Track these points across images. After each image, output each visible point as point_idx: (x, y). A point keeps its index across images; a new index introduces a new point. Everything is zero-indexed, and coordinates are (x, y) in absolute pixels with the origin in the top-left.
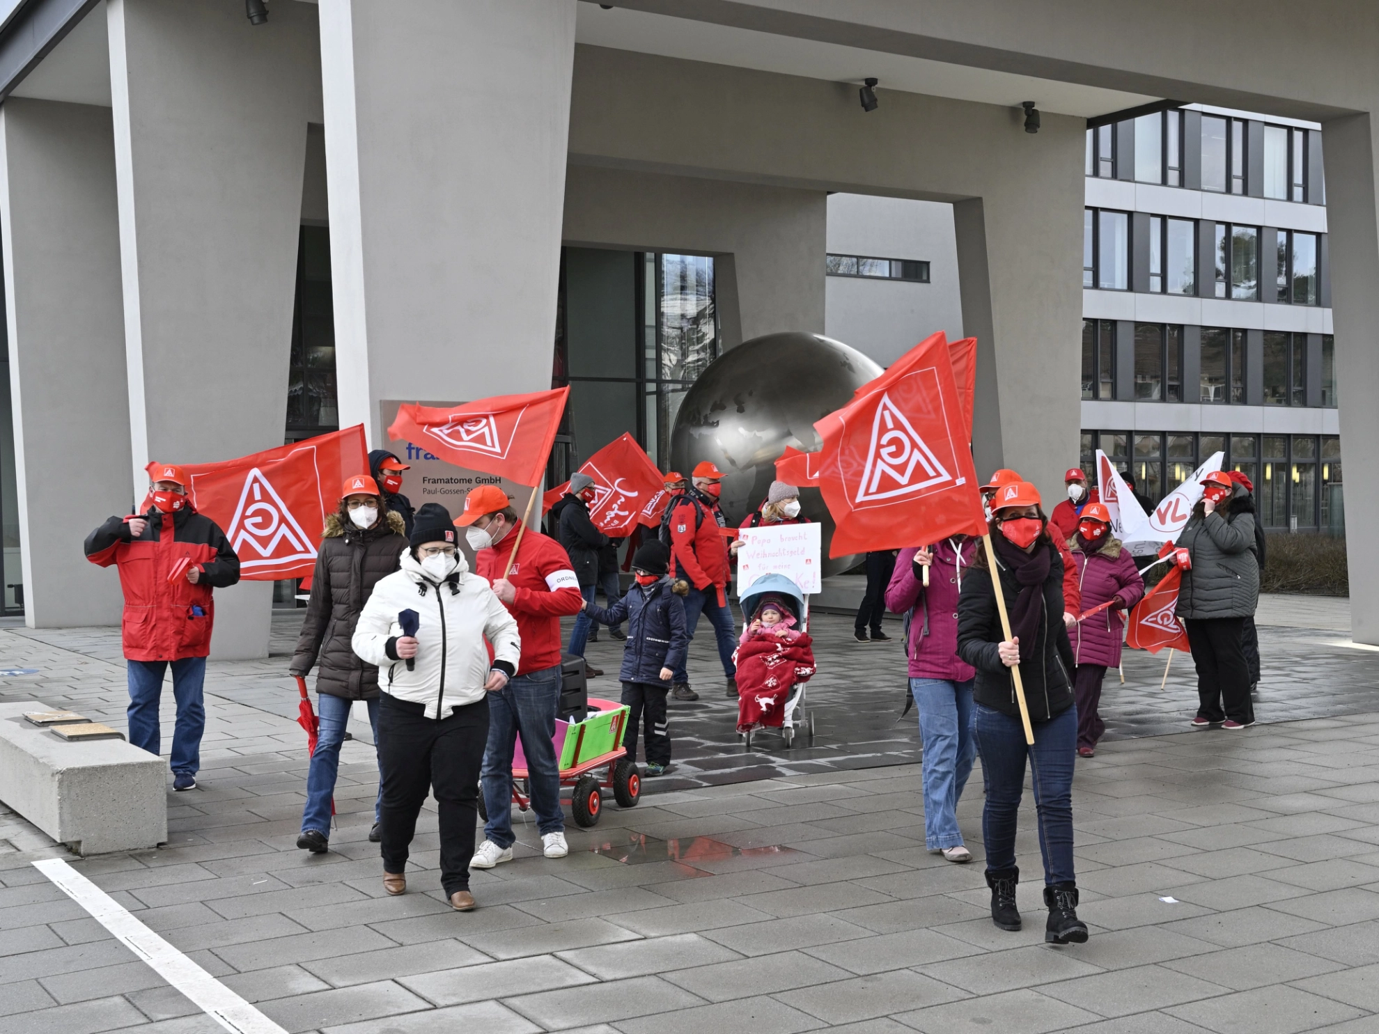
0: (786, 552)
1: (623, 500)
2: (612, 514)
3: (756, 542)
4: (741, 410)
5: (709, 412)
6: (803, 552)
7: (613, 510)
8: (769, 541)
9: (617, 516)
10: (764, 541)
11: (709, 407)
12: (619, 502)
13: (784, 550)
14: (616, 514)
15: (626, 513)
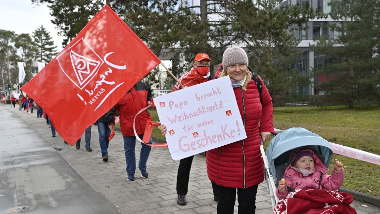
0: (205, 110)
1: (111, 71)
2: (100, 83)
3: (173, 106)
6: (221, 105)
7: (101, 79)
8: (186, 103)
9: (104, 85)
10: (181, 104)
12: (106, 73)
13: (203, 108)
14: (103, 83)
15: (113, 83)
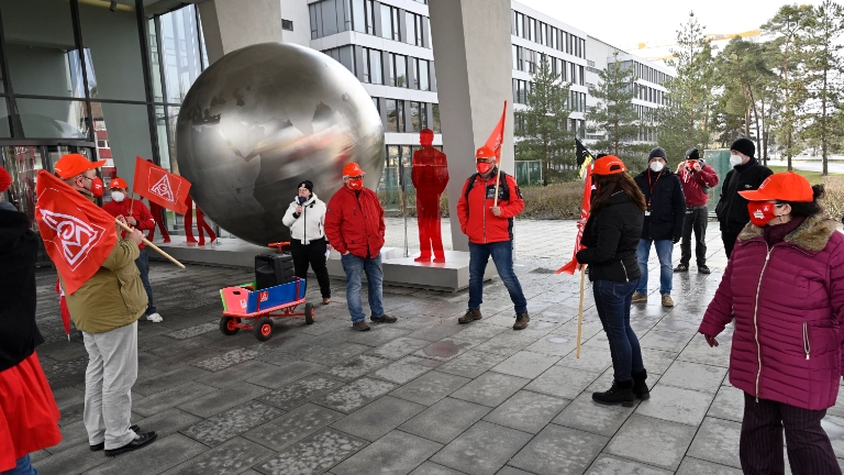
4: (241, 103)
5: (209, 107)
11: (210, 103)
